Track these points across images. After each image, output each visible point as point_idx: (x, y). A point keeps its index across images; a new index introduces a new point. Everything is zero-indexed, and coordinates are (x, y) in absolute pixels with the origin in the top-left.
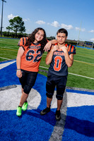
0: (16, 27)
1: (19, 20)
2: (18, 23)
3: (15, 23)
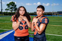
0: (11, 8)
1: (13, 4)
3: (11, 6)
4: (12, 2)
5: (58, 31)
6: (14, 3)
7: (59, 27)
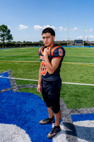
0: (2, 36)
2: (3, 31)
3: (1, 32)
4: (3, 26)
5: (81, 75)
6: (6, 27)
7: (80, 66)
